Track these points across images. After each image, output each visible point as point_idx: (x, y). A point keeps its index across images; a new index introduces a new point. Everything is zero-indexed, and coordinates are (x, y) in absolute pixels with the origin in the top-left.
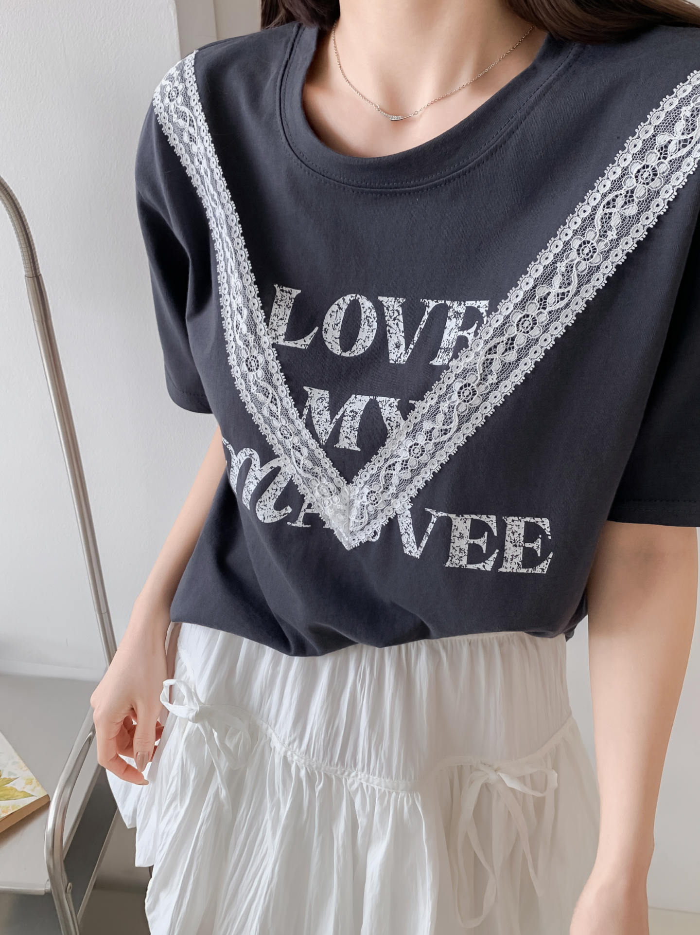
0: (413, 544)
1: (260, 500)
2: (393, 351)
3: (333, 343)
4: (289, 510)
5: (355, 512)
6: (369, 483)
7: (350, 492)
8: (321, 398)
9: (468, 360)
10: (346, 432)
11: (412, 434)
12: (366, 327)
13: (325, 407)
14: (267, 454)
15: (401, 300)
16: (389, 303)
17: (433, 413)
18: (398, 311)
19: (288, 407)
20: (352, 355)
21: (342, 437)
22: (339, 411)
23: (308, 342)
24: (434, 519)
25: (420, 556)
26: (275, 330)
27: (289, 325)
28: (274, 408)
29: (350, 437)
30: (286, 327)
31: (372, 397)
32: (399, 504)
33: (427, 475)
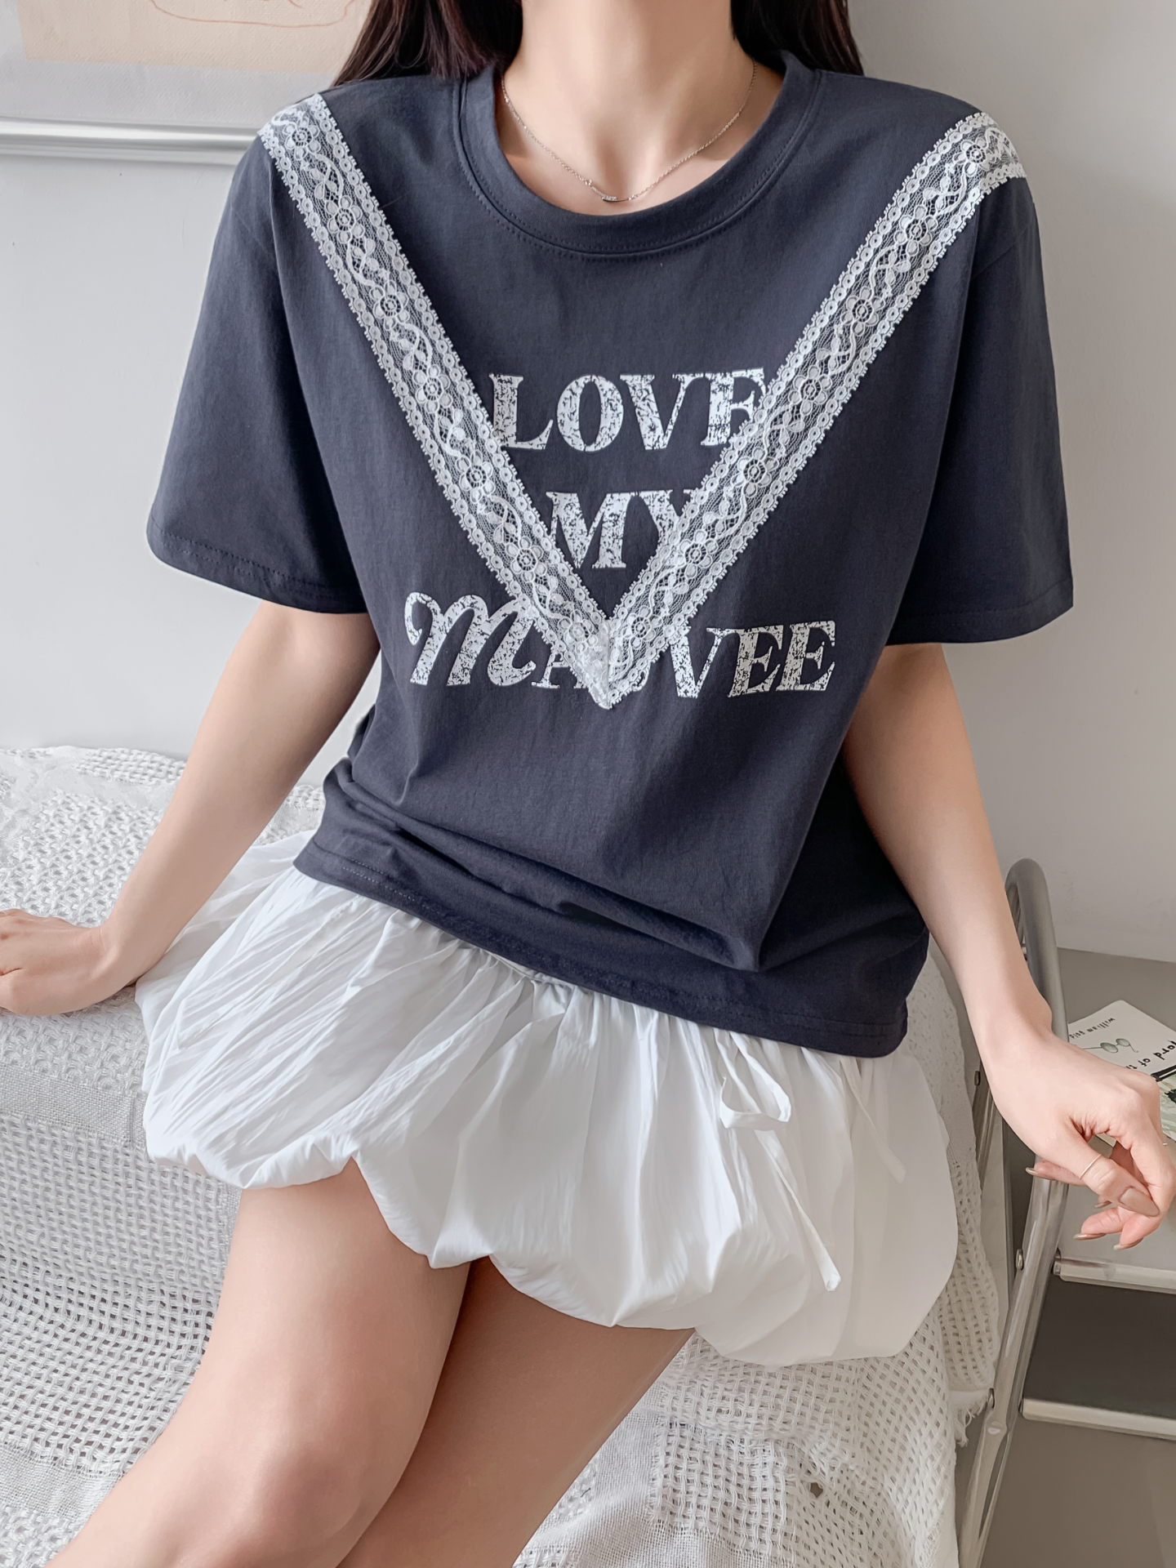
0: (690, 680)
1: (492, 659)
2: (648, 435)
3: (574, 437)
4: (533, 666)
5: (616, 653)
6: (635, 609)
7: (610, 629)
8: (569, 504)
9: (751, 434)
10: (607, 544)
11: (690, 533)
12: (609, 412)
13: (578, 515)
14: (497, 596)
15: (648, 377)
16: (635, 382)
17: (714, 503)
18: (647, 390)
19: (531, 523)
20: (598, 448)
21: (602, 550)
22: (595, 516)
23: (545, 440)
24: (718, 641)
25: (699, 694)
26: (502, 431)
27: (517, 423)
28: (510, 528)
29: (612, 549)
30: (515, 426)
31: (633, 494)
32: (673, 631)
33: (709, 584)
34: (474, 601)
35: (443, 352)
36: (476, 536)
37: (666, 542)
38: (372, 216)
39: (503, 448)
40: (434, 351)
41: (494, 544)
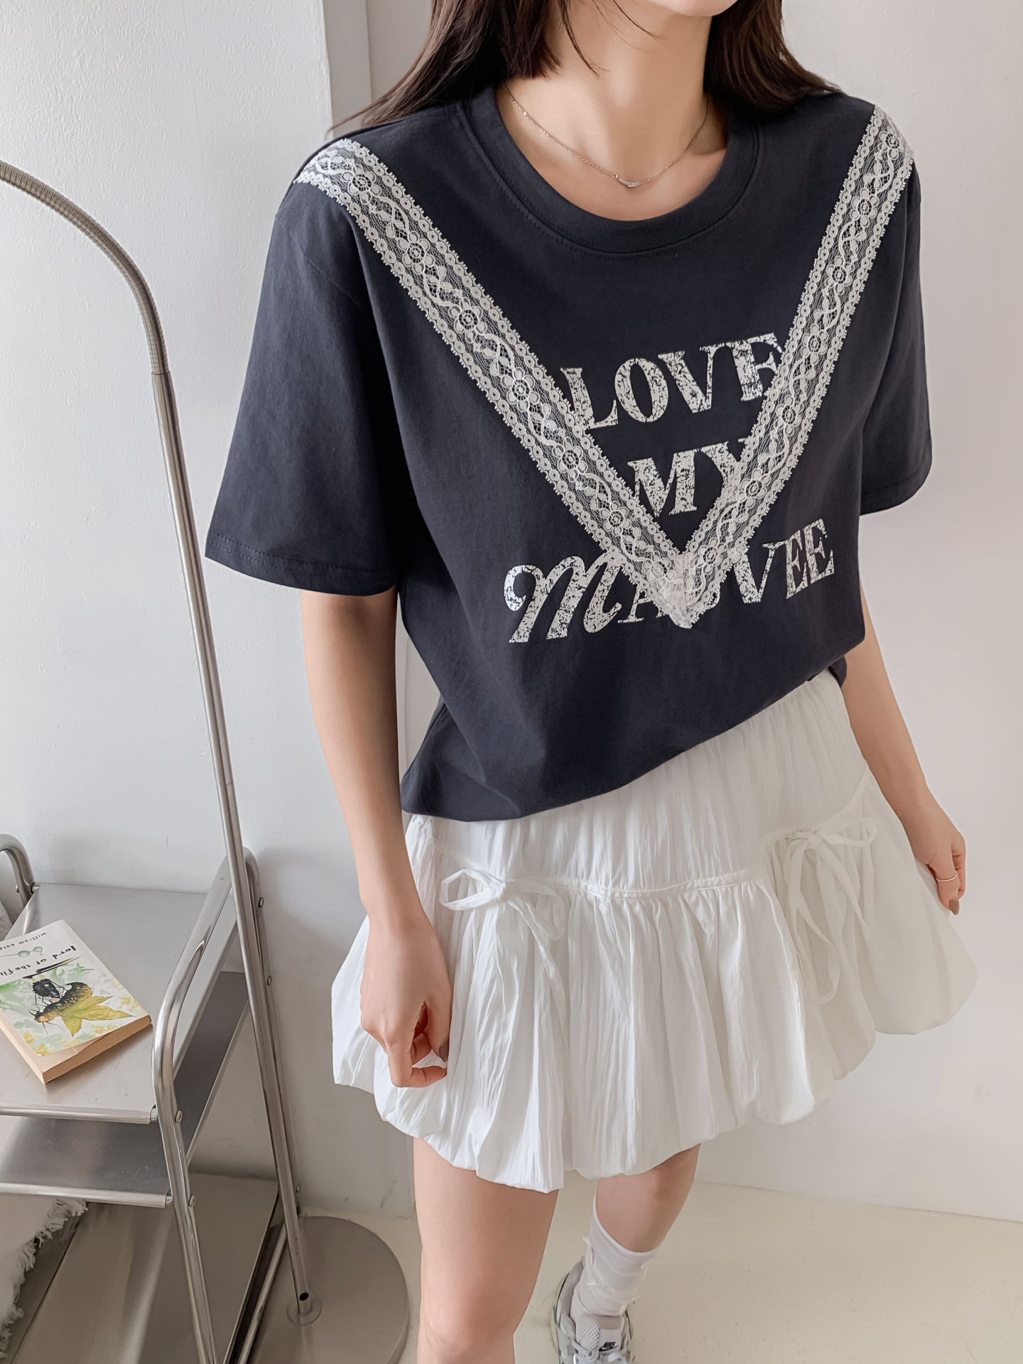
0: (752, 589)
1: (587, 610)
2: (691, 401)
3: (635, 412)
4: (621, 606)
5: (691, 582)
6: (706, 540)
7: (684, 562)
8: (647, 468)
9: (781, 386)
10: (681, 494)
12: (656, 387)
13: (655, 476)
15: (680, 353)
16: (670, 359)
17: (765, 445)
18: (681, 365)
19: (619, 489)
20: (656, 419)
21: (677, 500)
22: (669, 474)
23: (616, 417)
24: (772, 553)
25: (761, 599)
26: (583, 416)
27: (593, 405)
28: (603, 497)
29: (685, 497)
30: (591, 408)
31: (696, 450)
32: (736, 553)
33: (764, 510)
34: (573, 561)
35: (522, 354)
36: (576, 508)
37: (729, 484)
38: (438, 245)
39: (587, 432)
40: (516, 355)
41: (590, 511)
